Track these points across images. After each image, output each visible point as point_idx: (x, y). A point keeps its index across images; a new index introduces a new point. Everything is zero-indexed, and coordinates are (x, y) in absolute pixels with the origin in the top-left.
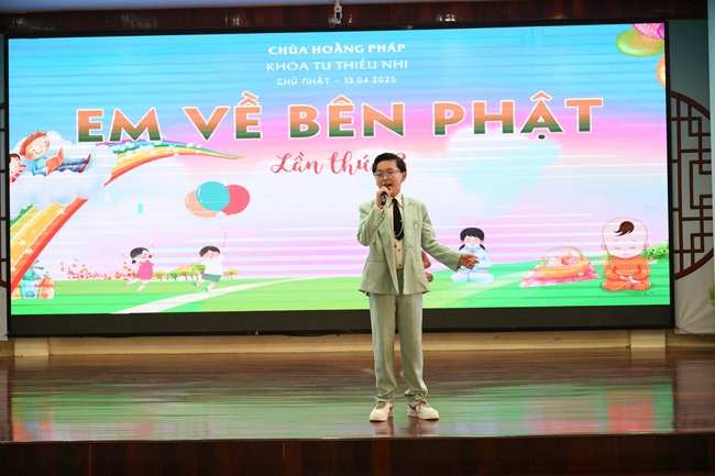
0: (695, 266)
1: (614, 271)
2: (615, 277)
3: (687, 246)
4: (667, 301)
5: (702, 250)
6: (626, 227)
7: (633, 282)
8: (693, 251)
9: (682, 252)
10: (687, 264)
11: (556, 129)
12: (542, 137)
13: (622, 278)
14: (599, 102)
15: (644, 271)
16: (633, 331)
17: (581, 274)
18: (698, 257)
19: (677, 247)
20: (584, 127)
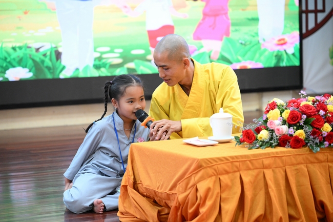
0: (318, 26)
3: (311, 7)
4: (297, 63)
5: (323, 11)
8: (316, 12)
9: (307, 12)
10: (311, 25)
16: (265, 94)
18: (321, 17)
19: (304, 8)
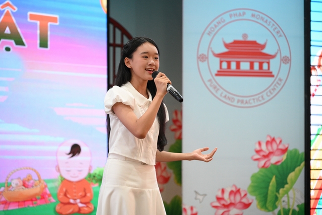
1: (65, 195)
2: (66, 201)
6: (75, 150)
7: (80, 205)
11: (19, 42)
12: (8, 49)
13: (72, 201)
14: (54, 20)
15: (88, 195)
17: (38, 197)
20: (44, 44)
